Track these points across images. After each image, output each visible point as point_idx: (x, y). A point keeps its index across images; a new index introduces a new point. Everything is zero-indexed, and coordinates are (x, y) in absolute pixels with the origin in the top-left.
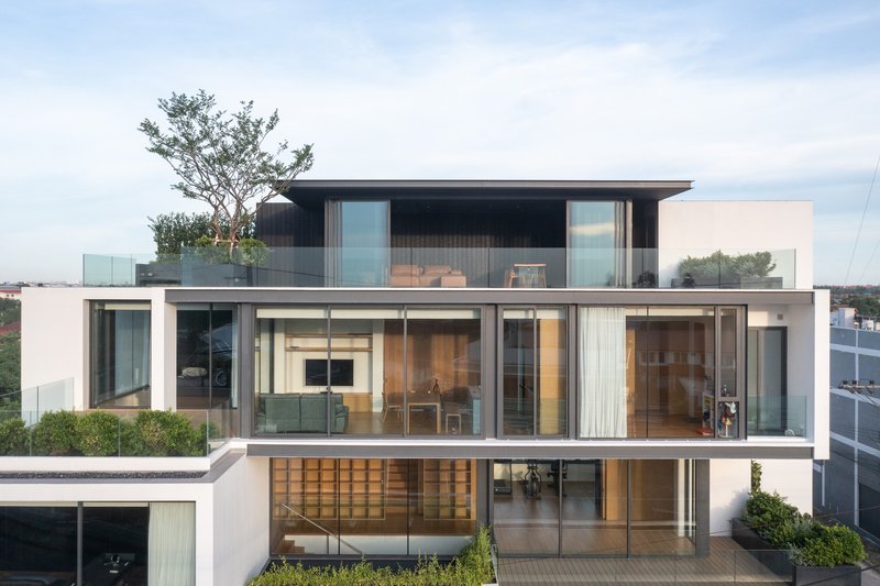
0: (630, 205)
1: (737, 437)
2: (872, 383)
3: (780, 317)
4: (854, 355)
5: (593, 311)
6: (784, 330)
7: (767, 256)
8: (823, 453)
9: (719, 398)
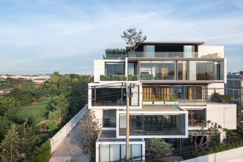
0: (194, 46)
1: (213, 80)
2: (236, 85)
3: (219, 63)
4: (233, 80)
5: (191, 61)
6: (220, 65)
7: (217, 53)
8: (226, 82)
9: (210, 74)
